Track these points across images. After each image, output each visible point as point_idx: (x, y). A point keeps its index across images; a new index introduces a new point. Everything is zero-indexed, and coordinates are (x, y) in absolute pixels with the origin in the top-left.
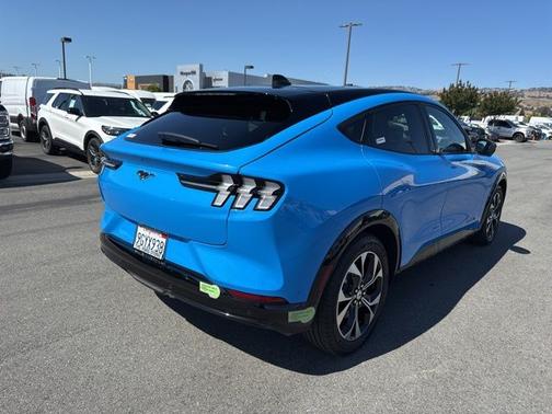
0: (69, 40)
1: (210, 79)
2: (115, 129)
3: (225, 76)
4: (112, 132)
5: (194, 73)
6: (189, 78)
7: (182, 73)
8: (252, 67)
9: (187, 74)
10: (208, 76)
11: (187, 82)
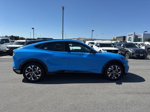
0: (93, 31)
1: (137, 36)
2: (105, 50)
3: (142, 35)
4: (104, 50)
5: (132, 35)
6: (130, 36)
7: (129, 35)
8: (146, 32)
9: (130, 35)
10: (136, 35)
11: (130, 37)
